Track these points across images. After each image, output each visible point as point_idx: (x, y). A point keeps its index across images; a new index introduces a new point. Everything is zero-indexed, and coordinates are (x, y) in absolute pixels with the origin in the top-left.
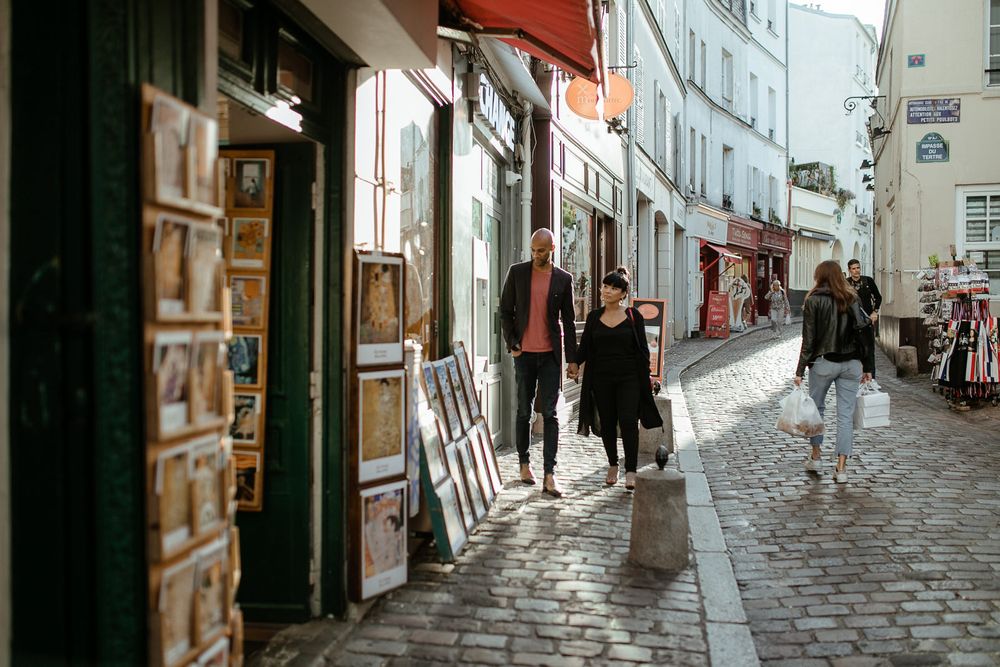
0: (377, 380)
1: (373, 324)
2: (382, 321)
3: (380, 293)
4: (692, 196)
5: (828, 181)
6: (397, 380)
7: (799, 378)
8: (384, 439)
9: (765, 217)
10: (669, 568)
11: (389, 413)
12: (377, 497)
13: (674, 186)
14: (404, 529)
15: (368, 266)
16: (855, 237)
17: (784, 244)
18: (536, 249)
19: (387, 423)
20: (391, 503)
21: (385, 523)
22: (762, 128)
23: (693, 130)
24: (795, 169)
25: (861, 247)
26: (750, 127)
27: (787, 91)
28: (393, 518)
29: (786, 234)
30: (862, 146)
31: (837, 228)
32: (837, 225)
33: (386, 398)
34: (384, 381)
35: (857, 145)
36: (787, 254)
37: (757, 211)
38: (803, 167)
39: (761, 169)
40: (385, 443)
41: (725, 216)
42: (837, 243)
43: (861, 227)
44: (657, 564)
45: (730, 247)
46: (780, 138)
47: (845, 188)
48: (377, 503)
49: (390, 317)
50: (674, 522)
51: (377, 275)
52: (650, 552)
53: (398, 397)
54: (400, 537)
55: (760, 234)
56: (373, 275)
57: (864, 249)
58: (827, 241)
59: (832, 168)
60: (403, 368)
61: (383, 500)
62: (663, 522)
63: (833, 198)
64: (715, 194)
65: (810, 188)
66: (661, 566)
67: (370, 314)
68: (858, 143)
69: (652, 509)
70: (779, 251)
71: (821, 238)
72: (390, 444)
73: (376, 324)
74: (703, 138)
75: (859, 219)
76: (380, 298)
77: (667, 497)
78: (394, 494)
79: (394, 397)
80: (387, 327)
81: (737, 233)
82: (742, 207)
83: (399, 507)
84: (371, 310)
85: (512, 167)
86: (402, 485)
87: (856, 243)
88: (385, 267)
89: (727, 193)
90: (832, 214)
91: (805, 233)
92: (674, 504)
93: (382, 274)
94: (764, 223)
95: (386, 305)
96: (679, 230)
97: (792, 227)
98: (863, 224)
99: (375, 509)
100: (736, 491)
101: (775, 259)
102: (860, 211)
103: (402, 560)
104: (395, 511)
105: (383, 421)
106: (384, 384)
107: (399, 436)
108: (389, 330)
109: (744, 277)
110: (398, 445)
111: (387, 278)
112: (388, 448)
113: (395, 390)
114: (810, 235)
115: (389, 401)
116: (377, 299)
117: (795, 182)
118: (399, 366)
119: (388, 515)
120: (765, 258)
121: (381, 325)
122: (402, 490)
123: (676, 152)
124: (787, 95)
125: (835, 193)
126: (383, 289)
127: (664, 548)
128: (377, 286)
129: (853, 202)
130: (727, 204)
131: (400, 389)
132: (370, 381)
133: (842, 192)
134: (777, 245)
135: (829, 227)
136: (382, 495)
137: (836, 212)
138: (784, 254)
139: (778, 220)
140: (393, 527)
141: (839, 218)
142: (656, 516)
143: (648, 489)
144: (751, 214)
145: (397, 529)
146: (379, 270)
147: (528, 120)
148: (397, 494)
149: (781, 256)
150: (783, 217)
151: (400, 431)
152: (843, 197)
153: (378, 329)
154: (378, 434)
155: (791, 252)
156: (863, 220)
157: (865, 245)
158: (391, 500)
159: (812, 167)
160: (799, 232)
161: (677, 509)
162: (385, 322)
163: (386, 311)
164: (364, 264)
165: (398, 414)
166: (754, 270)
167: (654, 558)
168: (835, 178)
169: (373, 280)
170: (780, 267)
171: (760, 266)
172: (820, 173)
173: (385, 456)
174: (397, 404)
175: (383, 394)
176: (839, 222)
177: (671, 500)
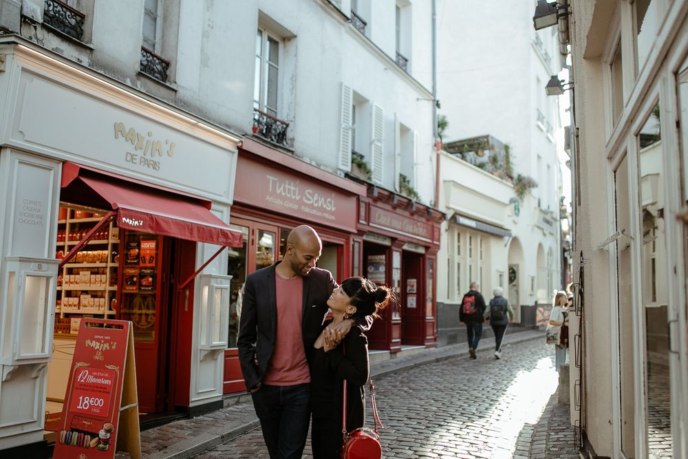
5: (502, 162)
16: (538, 237)
25: (546, 249)
27: (434, 14)
30: (545, 129)
31: (515, 222)
32: (515, 218)
35: (538, 127)
36: (432, 249)
37: (361, 166)
42: (515, 241)
43: (545, 226)
47: (525, 174)
57: (550, 253)
58: (500, 237)
59: (507, 148)
63: (509, 183)
68: (540, 124)
71: (490, 232)
75: (543, 215)
87: (540, 245)
90: (507, 202)
91: (462, 220)
97: (442, 208)
98: (547, 222)
101: (406, 255)
102: (544, 207)
114: (473, 224)
120: (386, 251)
124: (434, 21)
125: (511, 178)
129: (534, 191)
133: (520, 179)
134: (406, 230)
135: (503, 218)
137: (512, 201)
138: (427, 248)
141: (517, 210)
144: (348, 169)
149: (421, 251)
150: (424, 191)
152: (523, 186)
155: (438, 247)
156: (548, 217)
157: (550, 248)
160: (454, 218)
168: (512, 160)
170: (418, 269)
172: (491, 150)
176: (517, 214)
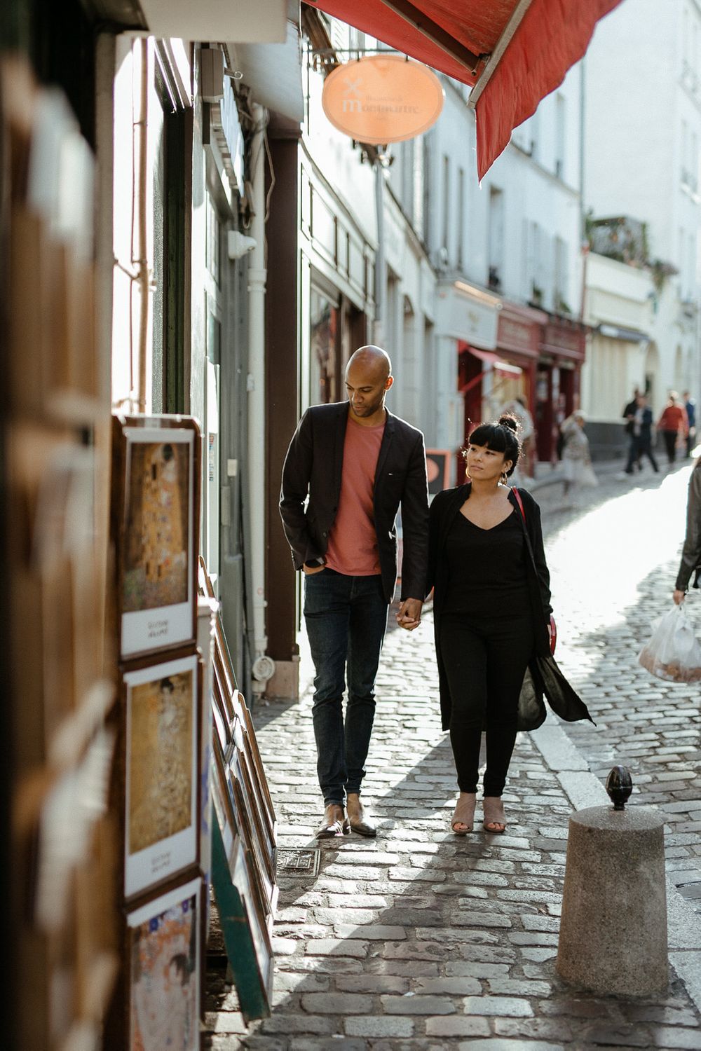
0: (154, 683)
1: (148, 566)
2: (161, 561)
3: (160, 505)
4: (443, 268)
5: (639, 246)
6: (185, 677)
7: (680, 594)
8: (164, 802)
9: (548, 304)
10: (641, 993)
11: (173, 747)
12: (154, 923)
13: (423, 249)
14: (196, 977)
15: (142, 449)
16: (677, 337)
17: (575, 346)
18: (356, 386)
19: (169, 769)
20: (175, 931)
21: (166, 973)
22: (546, 159)
23: (447, 159)
24: (590, 225)
25: (685, 352)
26: (530, 155)
28: (179, 960)
29: (578, 331)
30: (690, 191)
31: (653, 322)
32: (653, 317)
33: (169, 717)
34: (166, 682)
35: (682, 189)
36: (579, 362)
37: (537, 293)
38: (601, 223)
39: (545, 224)
40: (166, 809)
41: (494, 301)
42: (652, 346)
43: (686, 322)
44: (618, 987)
45: (501, 352)
46: (571, 177)
47: (663, 258)
48: (154, 934)
49: (175, 552)
50: (648, 907)
51: (154, 468)
52: (606, 965)
53: (188, 712)
54: (190, 995)
55: (541, 331)
56: (148, 468)
58: (637, 343)
59: (643, 227)
60: (195, 652)
61: (164, 927)
62: (630, 910)
63: (646, 273)
64: (477, 266)
65: (613, 256)
66: (626, 991)
67: (143, 550)
68: (683, 186)
69: (609, 885)
70: (568, 359)
71: (628, 338)
72: (174, 809)
73: (153, 570)
74: (461, 172)
75: (683, 308)
76: (159, 515)
77: (635, 863)
78: (180, 910)
79: (181, 713)
80: (170, 572)
81: (509, 329)
82: (516, 287)
83: (189, 936)
84: (144, 541)
85: (236, 224)
86: (193, 888)
87: (679, 347)
88: (168, 449)
89: (494, 264)
90: (644, 299)
91: (606, 330)
92: (648, 875)
93: (163, 465)
94: (549, 314)
95: (169, 527)
96: (428, 324)
97: (588, 321)
98: (689, 316)
99: (151, 947)
100: (655, 807)
101: (562, 371)
102: (684, 296)
103: (192, 1039)
104: (181, 945)
105: (164, 766)
106: (166, 690)
107: (187, 791)
108: (173, 578)
109: (520, 401)
110: (186, 810)
111: (170, 473)
112: (171, 818)
113: (183, 699)
114: (614, 332)
115: (173, 725)
116: (155, 519)
117: (592, 249)
118: (187, 649)
119: (172, 954)
120: (548, 369)
121: (160, 567)
122: (194, 898)
123: (427, 195)
125: (650, 266)
126: (164, 496)
127: (631, 957)
128: (155, 492)
130: (494, 282)
131: (190, 695)
132: (143, 687)
133: (659, 265)
134: (565, 348)
135: (640, 320)
136: (162, 916)
137: (651, 296)
138: (576, 362)
139: (565, 307)
140: (179, 979)
141: (655, 306)
142: (617, 899)
143: (601, 847)
144: (530, 297)
145: (185, 981)
146: (158, 456)
147: (260, 138)
148: (185, 910)
149: (572, 365)
150: (573, 303)
151: (189, 781)
152: (662, 272)
153: (155, 577)
154: (155, 793)
155: (584, 360)
156: (689, 310)
157: (690, 350)
158: (176, 923)
159: (615, 223)
160: (598, 327)
161: (653, 885)
162: (167, 563)
163: (169, 539)
164: (134, 445)
165: (187, 744)
166: (531, 389)
167: (614, 977)
168: (649, 242)
169: (148, 479)
170: (570, 383)
171: (538, 382)
172: (628, 232)
173: (167, 835)
174: (186, 726)
175: (163, 712)
176: (656, 313)
177: (643, 868)
